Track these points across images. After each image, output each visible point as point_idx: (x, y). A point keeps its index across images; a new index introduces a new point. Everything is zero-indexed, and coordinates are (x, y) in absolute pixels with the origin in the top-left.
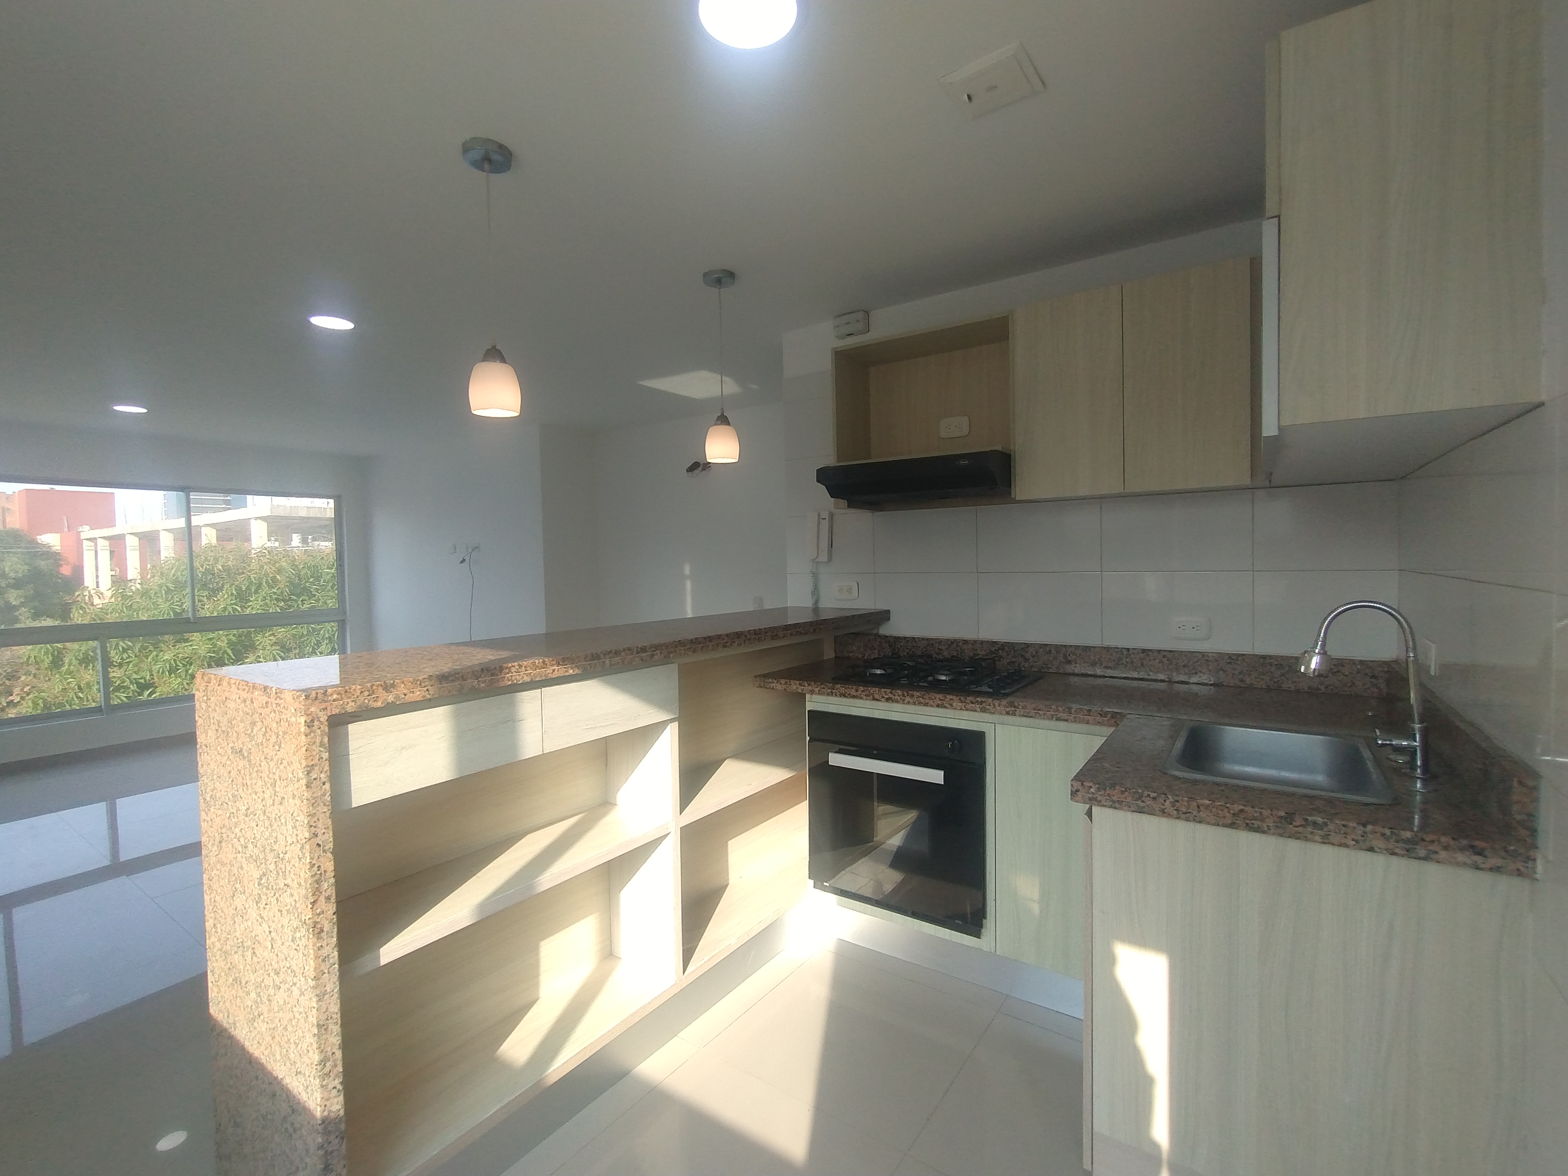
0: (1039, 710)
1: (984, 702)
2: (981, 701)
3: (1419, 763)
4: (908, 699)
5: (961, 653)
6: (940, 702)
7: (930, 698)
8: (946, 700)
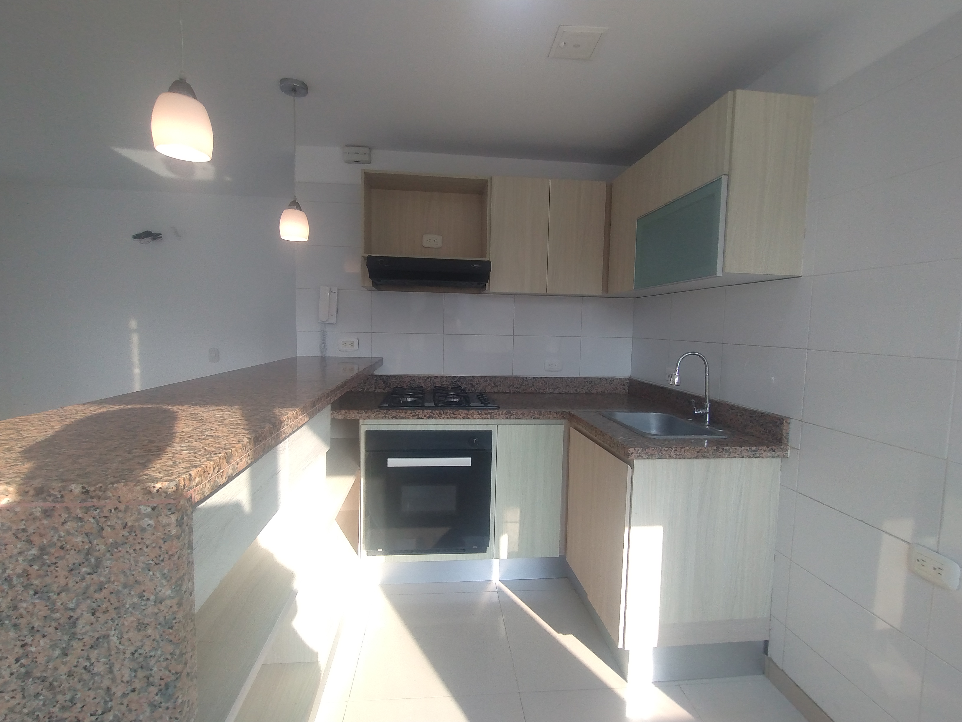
0: (524, 414)
1: (493, 413)
2: (491, 412)
3: (708, 420)
4: (443, 415)
5: (433, 384)
6: (465, 415)
7: (459, 414)
8: (469, 414)
